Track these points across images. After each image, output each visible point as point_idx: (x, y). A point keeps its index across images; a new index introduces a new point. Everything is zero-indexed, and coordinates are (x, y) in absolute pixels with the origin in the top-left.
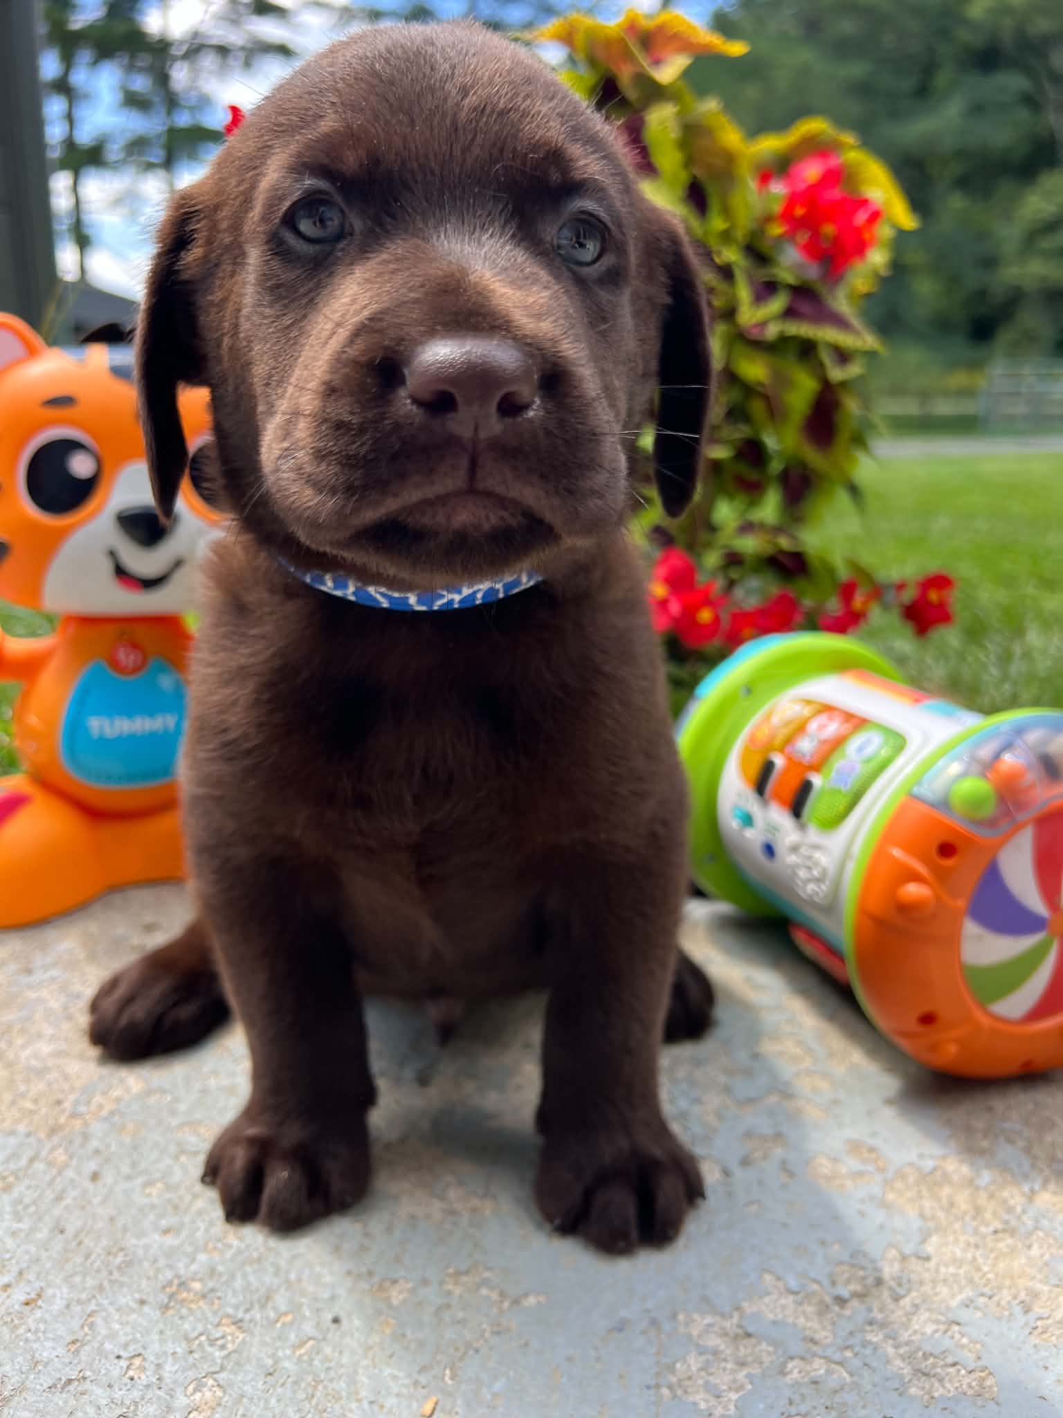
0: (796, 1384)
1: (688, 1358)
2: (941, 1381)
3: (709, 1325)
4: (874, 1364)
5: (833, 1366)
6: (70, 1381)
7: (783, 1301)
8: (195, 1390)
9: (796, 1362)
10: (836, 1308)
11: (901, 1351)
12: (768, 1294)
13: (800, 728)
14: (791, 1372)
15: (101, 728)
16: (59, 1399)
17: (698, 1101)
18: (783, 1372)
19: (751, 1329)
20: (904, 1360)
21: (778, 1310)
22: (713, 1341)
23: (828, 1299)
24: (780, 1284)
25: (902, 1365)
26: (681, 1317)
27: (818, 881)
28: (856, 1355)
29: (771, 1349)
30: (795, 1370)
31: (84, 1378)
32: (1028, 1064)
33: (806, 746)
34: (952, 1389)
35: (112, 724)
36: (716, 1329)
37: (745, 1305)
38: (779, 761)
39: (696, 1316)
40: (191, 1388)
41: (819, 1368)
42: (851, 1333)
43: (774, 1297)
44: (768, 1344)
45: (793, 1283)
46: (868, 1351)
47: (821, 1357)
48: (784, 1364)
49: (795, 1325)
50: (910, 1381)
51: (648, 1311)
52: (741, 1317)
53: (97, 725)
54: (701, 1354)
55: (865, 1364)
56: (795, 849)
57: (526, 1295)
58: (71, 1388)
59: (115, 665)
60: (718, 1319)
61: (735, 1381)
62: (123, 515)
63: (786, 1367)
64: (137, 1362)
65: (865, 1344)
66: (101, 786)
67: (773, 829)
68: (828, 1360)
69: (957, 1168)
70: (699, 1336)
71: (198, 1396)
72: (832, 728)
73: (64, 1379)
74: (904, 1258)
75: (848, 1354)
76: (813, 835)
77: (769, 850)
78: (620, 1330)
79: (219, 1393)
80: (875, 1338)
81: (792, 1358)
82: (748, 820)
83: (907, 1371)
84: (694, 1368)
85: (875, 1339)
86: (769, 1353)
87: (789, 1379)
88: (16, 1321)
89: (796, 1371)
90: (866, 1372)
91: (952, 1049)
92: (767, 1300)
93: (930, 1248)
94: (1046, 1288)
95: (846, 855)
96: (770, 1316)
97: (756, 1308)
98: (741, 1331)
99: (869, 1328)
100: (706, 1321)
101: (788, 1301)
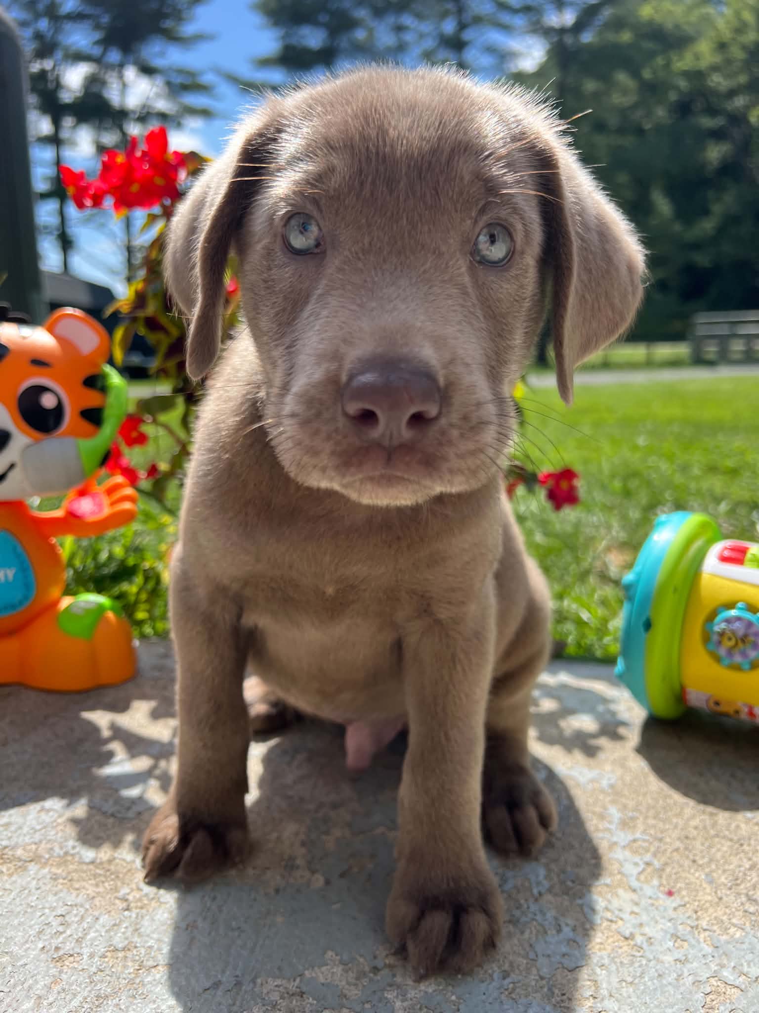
1: (255, 1008)
3: (276, 986)
7: (334, 970)
10: (371, 975)
11: (406, 1004)
12: (327, 965)
17: (326, 833)
19: (305, 989)
21: (330, 976)
22: (275, 996)
23: (367, 969)
24: (338, 958)
26: (259, 981)
29: (315, 1002)
36: (280, 989)
37: (306, 972)
39: (270, 980)
42: (374, 992)
43: (329, 967)
44: (314, 999)
47: (348, 1008)
49: (337, 986)
51: (237, 976)
52: (301, 981)
54: (264, 1005)
57: (155, 965)
60: (284, 982)
65: (382, 999)
70: (268, 993)
75: (367, 1006)
78: (214, 988)
85: (389, 996)
86: (311, 1005)
92: (324, 969)
94: (525, 961)
96: (322, 979)
97: (314, 975)
98: (298, 990)
99: (388, 988)
100: (276, 983)
101: (338, 970)
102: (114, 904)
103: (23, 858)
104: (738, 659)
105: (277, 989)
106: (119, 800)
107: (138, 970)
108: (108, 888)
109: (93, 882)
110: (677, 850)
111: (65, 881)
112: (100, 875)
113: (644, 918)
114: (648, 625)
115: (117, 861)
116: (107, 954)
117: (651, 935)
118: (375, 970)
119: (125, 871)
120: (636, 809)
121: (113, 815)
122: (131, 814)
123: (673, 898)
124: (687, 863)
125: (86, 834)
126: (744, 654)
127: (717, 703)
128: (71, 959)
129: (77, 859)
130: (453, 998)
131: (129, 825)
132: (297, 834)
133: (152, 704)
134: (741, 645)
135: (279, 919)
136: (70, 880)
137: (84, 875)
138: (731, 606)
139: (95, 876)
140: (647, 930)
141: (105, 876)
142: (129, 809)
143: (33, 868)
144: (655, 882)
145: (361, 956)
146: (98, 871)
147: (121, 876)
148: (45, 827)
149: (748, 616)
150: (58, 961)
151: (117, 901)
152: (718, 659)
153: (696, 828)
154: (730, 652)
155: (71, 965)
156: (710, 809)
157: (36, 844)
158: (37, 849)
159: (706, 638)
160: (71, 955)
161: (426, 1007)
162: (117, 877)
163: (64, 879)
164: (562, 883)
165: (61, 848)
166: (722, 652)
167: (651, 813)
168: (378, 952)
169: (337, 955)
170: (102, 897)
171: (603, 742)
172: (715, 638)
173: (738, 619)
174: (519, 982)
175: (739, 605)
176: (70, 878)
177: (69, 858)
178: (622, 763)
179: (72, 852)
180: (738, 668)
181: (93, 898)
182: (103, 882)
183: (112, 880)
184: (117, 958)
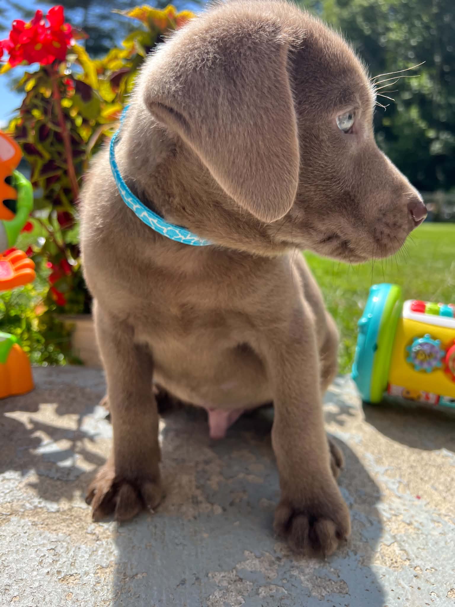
0: (264, 598)
1: (215, 593)
2: (325, 588)
3: (223, 577)
4: (296, 585)
5: (279, 587)
7: (254, 562)
9: (262, 588)
10: (277, 562)
11: (307, 577)
12: (248, 559)
14: (261, 593)
17: (209, 479)
18: (258, 594)
19: (241, 577)
20: (308, 581)
21: (253, 566)
22: (225, 584)
23: (273, 559)
24: (253, 554)
25: (308, 583)
26: (210, 575)
28: (288, 581)
29: (251, 584)
34: (330, 591)
36: (226, 578)
37: (238, 566)
39: (216, 573)
42: (285, 572)
43: (250, 561)
44: (250, 582)
45: (258, 554)
46: (293, 579)
47: (273, 584)
48: (258, 589)
49: (260, 572)
50: (312, 590)
51: (195, 574)
52: (237, 572)
54: (220, 590)
55: (293, 585)
57: (137, 574)
60: (226, 573)
61: (237, 600)
63: (259, 591)
65: (291, 576)
68: (276, 585)
70: (219, 582)
75: (285, 581)
78: (183, 584)
81: (260, 587)
83: (310, 586)
84: (218, 597)
85: (295, 574)
86: (250, 586)
87: (261, 596)
89: (263, 592)
90: (293, 588)
92: (247, 562)
94: (361, 543)
96: (249, 569)
97: (243, 567)
98: (237, 578)
99: (292, 569)
100: (221, 575)
101: (257, 562)
102: (86, 537)
103: (4, 513)
104: (426, 366)
105: (224, 578)
106: (59, 469)
107: (125, 579)
108: (78, 527)
109: (63, 524)
110: (410, 474)
111: (43, 526)
112: (67, 519)
113: (412, 512)
114: (376, 348)
115: (76, 509)
116: (97, 571)
117: (420, 521)
118: (279, 559)
119: (84, 515)
120: (379, 453)
121: (58, 479)
122: (71, 477)
123: (421, 500)
124: (419, 481)
125: (45, 493)
126: (429, 364)
127: (408, 392)
128: (72, 577)
129: (45, 510)
130: (332, 570)
131: (73, 485)
132: (190, 481)
133: (55, 406)
134: (428, 358)
135: (205, 535)
136: (47, 525)
137: (56, 520)
138: (421, 336)
139: (64, 520)
140: (417, 519)
141: (71, 519)
142: (68, 474)
143: (14, 518)
144: (408, 492)
145: (267, 551)
146: (64, 517)
147: (83, 518)
148: (11, 491)
149: (431, 342)
150: (63, 581)
151: (88, 535)
152: (413, 366)
153: (414, 461)
154: (422, 362)
155: (75, 582)
156: (416, 450)
157: (9, 502)
158: (12, 506)
159: (408, 355)
160: (71, 575)
161: (320, 577)
162: (81, 519)
163: (42, 524)
164: (360, 497)
165: (31, 504)
166: (417, 362)
167: (388, 455)
168: (275, 548)
169: (251, 552)
170: (76, 533)
171: (344, 417)
172: (413, 355)
173: (426, 344)
174: (364, 556)
175: (426, 336)
176: (46, 523)
177: (40, 510)
178: (360, 428)
179: (39, 506)
180: (425, 371)
181: (69, 535)
182: (71, 524)
183: (78, 522)
184: (106, 573)
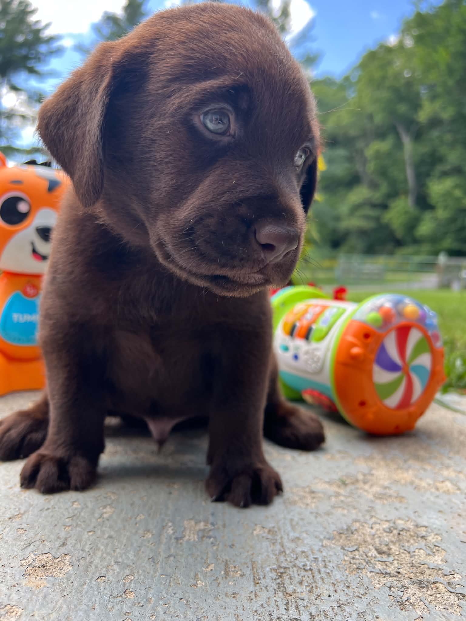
6: (48, 509)
8: (103, 509)
13: (306, 312)
15: (18, 318)
16: (45, 513)
27: (316, 362)
30: (333, 499)
31: (55, 508)
32: (397, 427)
33: (309, 316)
35: (23, 317)
38: (298, 324)
40: (101, 508)
41: (342, 498)
45: (327, 480)
53: (16, 317)
56: (307, 353)
58: (50, 511)
59: (25, 293)
62: (39, 228)
64: (76, 503)
66: (15, 343)
67: (297, 348)
69: (377, 456)
71: (105, 510)
72: (318, 309)
73: (46, 508)
74: (364, 475)
76: (314, 345)
77: (296, 357)
79: (113, 509)
80: (361, 491)
82: (286, 349)
88: (19, 496)
91: (370, 416)
93: (374, 472)
95: (328, 349)
